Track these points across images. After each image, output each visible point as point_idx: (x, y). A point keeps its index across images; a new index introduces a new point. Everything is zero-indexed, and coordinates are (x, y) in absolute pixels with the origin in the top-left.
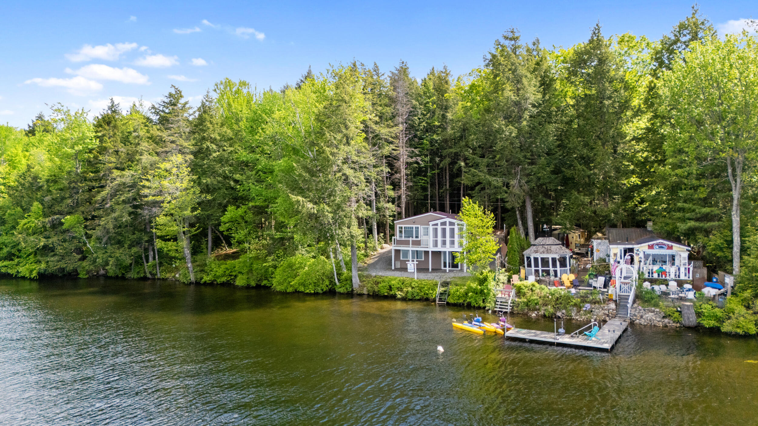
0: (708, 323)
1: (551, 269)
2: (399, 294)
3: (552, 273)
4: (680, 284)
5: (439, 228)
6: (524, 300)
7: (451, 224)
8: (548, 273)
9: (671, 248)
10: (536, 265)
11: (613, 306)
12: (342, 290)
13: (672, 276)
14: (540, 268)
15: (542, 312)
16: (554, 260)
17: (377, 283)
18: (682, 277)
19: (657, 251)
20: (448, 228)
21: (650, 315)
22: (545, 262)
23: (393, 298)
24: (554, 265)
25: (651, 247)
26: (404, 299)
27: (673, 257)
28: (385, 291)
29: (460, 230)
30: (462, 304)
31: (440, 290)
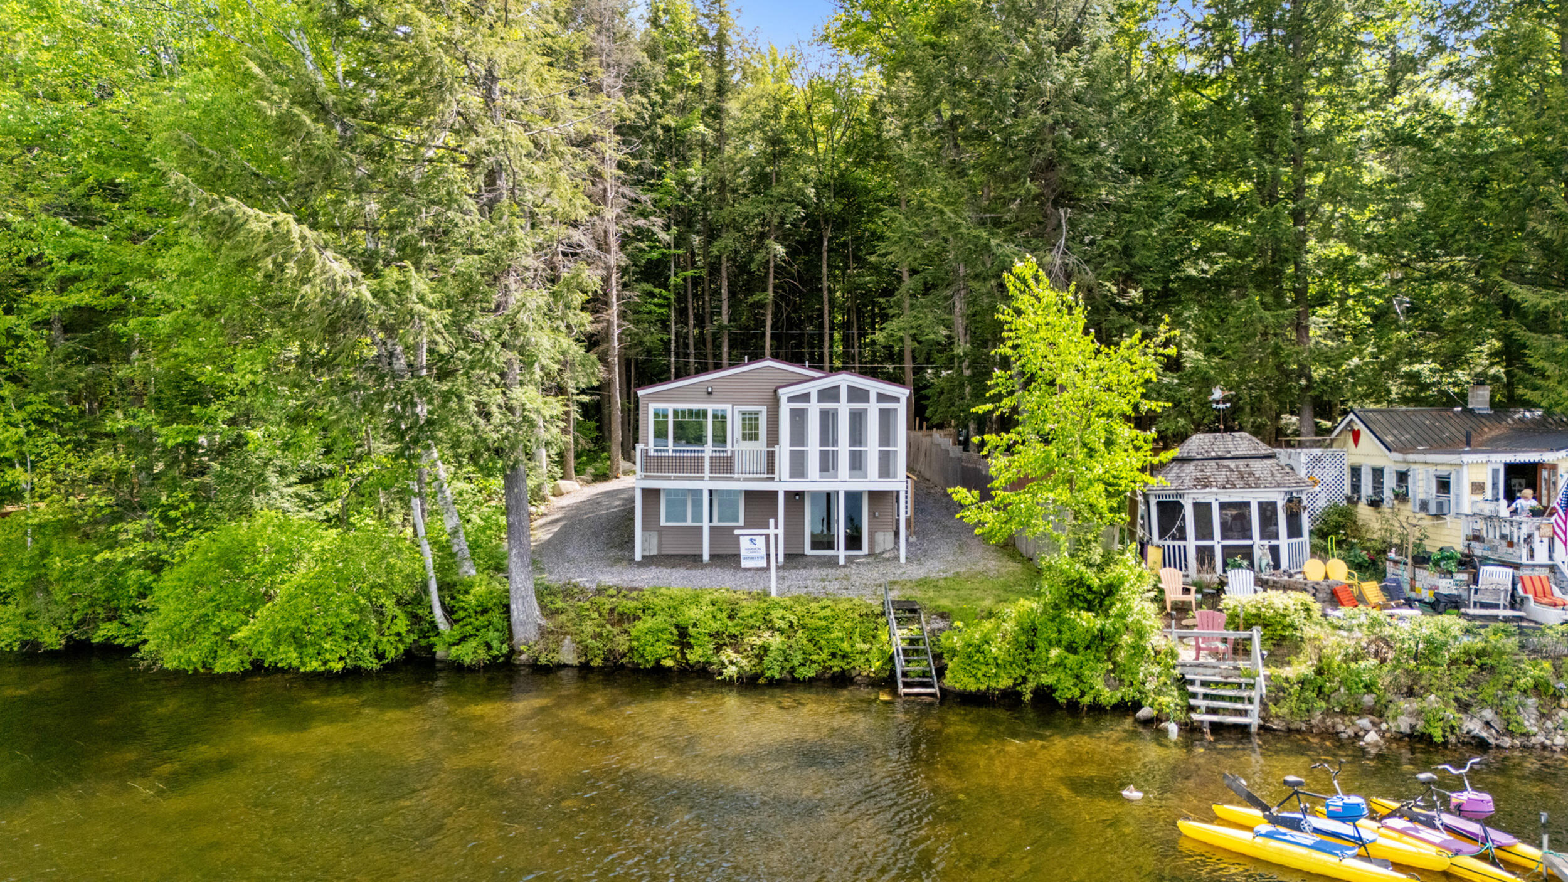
1: (1257, 542)
3: (1263, 557)
5: (814, 409)
8: (1246, 555)
10: (1203, 531)
12: (469, 653)
14: (1217, 543)
16: (1268, 511)
17: (623, 618)
20: (844, 408)
24: (1269, 529)
28: (662, 649)
29: (886, 417)
30: (1010, 698)
31: (897, 637)
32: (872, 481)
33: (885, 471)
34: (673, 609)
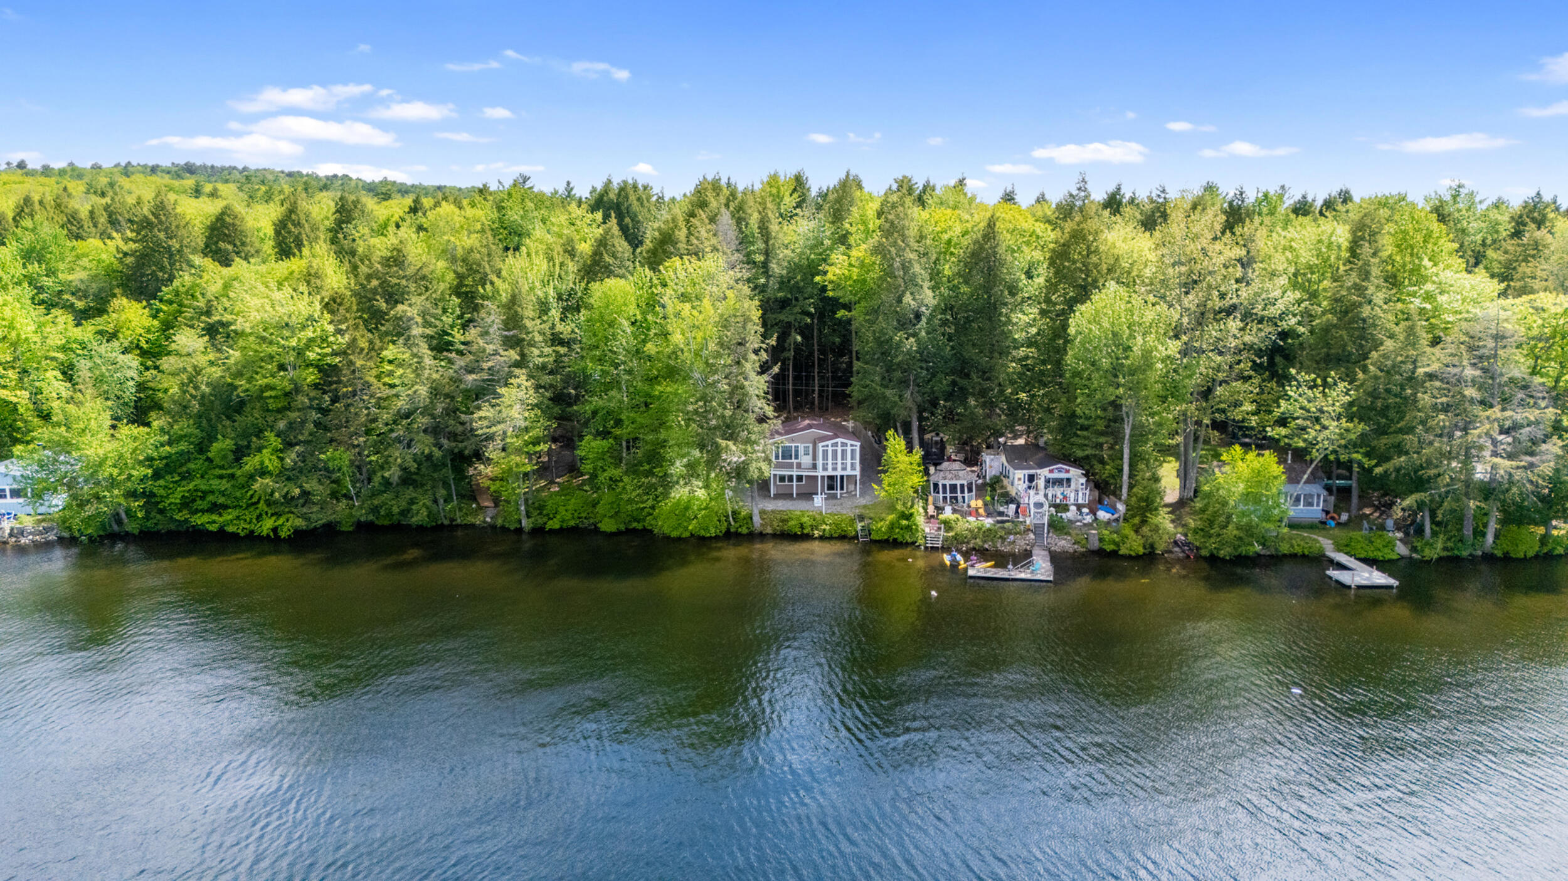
0: (1109, 548)
1: (959, 495)
2: (816, 533)
3: (960, 499)
4: (1079, 507)
5: (830, 449)
6: (951, 534)
7: (844, 444)
8: (956, 499)
9: (1068, 471)
10: (945, 492)
11: (1032, 536)
12: (743, 531)
13: (1072, 501)
14: (948, 495)
15: (971, 545)
16: (962, 486)
17: (784, 520)
18: (1080, 501)
19: (1056, 475)
20: (839, 449)
21: (1063, 543)
22: (953, 488)
23: (807, 537)
24: (962, 492)
25: (1051, 471)
26: (822, 538)
27: (1069, 480)
28: (796, 529)
29: (853, 451)
30: (887, 541)
31: (859, 526)
32: (849, 472)
33: (853, 467)
34: (798, 519)
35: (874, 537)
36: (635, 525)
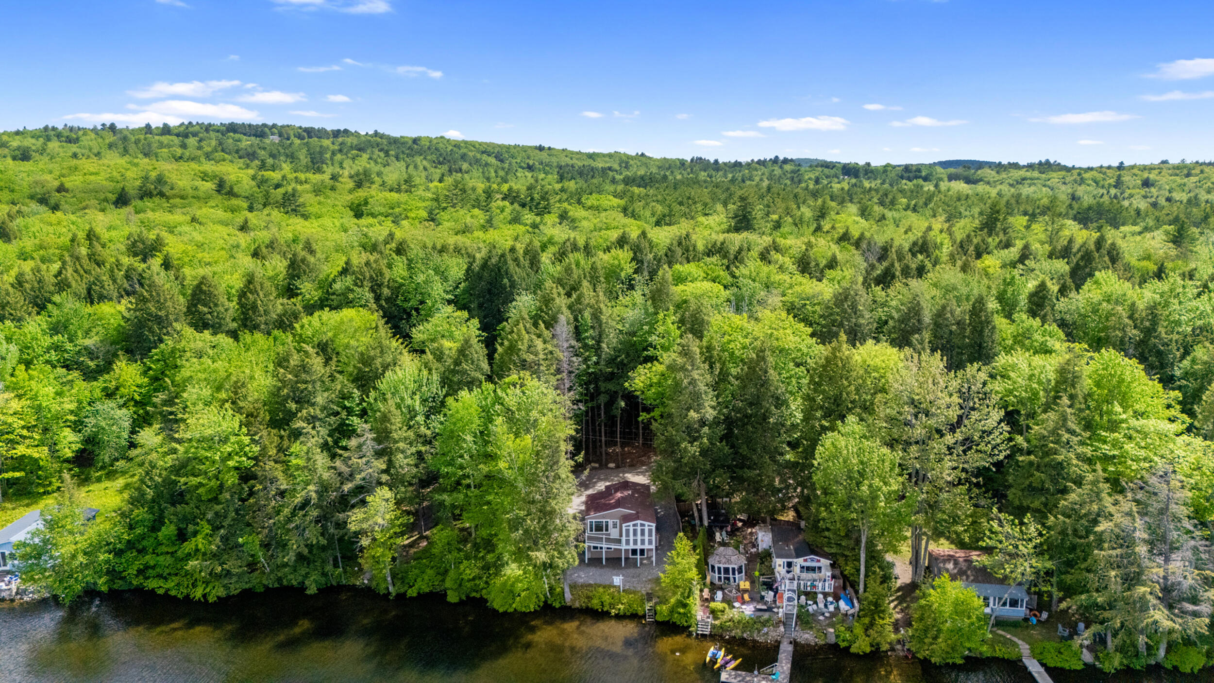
0: (843, 645)
1: (731, 576)
2: (613, 612)
4: (825, 596)
5: (631, 528)
7: (643, 525)
8: (728, 579)
9: (819, 561)
10: (719, 573)
11: (783, 628)
13: (820, 589)
14: (722, 576)
15: (733, 635)
16: (733, 569)
17: (588, 597)
18: (827, 590)
19: (809, 564)
20: (639, 528)
21: (806, 636)
22: (726, 570)
23: (608, 615)
24: (734, 574)
25: (805, 560)
26: (619, 617)
27: (820, 568)
28: (598, 607)
29: (650, 530)
30: (668, 624)
31: (648, 605)
32: (646, 546)
33: (650, 542)
34: (600, 597)
35: (659, 618)
36: (474, 594)
